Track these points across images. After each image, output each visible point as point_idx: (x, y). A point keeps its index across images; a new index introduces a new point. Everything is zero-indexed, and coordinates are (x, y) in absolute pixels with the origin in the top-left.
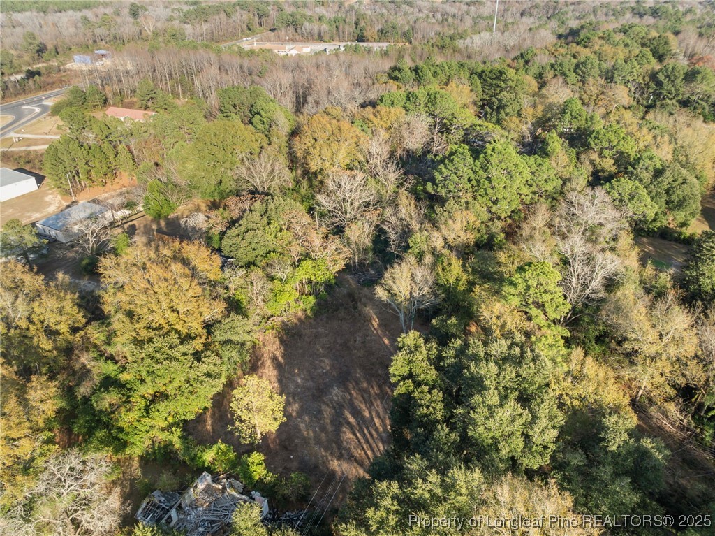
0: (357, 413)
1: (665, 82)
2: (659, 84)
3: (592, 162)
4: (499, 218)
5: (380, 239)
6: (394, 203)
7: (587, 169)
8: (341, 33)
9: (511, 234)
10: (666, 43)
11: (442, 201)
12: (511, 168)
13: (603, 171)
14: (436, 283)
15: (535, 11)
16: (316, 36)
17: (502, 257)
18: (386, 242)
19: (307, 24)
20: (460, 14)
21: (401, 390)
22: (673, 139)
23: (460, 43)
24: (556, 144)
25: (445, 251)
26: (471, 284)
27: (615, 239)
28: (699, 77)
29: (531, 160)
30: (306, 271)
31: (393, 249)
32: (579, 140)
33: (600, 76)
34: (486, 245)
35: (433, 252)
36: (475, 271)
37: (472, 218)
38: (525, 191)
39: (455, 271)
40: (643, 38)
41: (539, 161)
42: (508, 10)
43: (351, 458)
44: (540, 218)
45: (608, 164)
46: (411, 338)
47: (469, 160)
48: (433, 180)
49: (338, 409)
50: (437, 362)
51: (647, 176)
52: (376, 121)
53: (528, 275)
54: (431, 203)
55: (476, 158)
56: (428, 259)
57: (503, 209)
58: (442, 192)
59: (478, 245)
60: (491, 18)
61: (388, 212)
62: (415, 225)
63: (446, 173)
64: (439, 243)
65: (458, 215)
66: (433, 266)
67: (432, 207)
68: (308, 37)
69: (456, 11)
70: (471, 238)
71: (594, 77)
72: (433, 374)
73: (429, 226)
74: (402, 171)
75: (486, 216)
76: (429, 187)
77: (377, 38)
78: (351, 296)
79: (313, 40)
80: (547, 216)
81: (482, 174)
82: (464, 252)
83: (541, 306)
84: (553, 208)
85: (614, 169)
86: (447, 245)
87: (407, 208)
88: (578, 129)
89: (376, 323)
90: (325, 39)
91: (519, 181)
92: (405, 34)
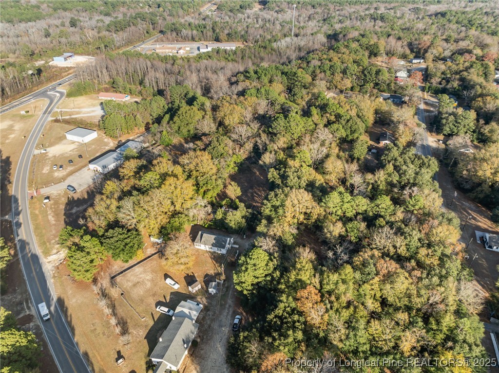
0: (257, 194)
1: (368, 75)
2: (365, 75)
3: (327, 117)
4: (294, 139)
5: (256, 148)
6: (259, 136)
7: (325, 120)
8: (205, 36)
9: (298, 144)
10: (377, 47)
11: (275, 135)
12: (298, 123)
13: (331, 120)
14: (276, 159)
15: (316, 16)
16: (190, 38)
17: (295, 151)
18: (258, 149)
19: (184, 30)
20: (272, 19)
21: (271, 180)
22: (358, 106)
23: (274, 45)
24: (314, 111)
25: (278, 150)
26: (286, 159)
27: (331, 144)
28: (380, 73)
29: (304, 119)
30: (234, 159)
31: (261, 151)
32: (323, 108)
33: (341, 72)
34: (290, 148)
35: (274, 150)
36: (287, 155)
37: (285, 140)
38: (303, 130)
39: (282, 155)
40: (367, 44)
41: (307, 118)
42: (301, 16)
43: (258, 202)
44: (307, 139)
45: (333, 118)
46: (272, 170)
47: (284, 120)
48: (271, 127)
49: (252, 194)
50: (279, 174)
51: (344, 123)
52: (246, 103)
53: (301, 154)
54: (272, 135)
55: (286, 119)
56: (273, 153)
57: (296, 136)
58: (275, 131)
59: (288, 148)
60: (291, 21)
61: (258, 139)
62: (268, 142)
63: (276, 124)
64: (276, 148)
65: (281, 139)
66: (275, 154)
67: (272, 136)
68: (185, 39)
69: (270, 17)
70: (285, 146)
71: (338, 73)
72: (278, 176)
73: (272, 143)
74: (260, 124)
75: (290, 139)
76: (270, 130)
77: (226, 39)
78: (248, 167)
79: (189, 40)
80: (309, 138)
81: (288, 125)
82: (284, 150)
83: (304, 162)
84: (311, 135)
85: (334, 120)
86: (278, 148)
87: (264, 137)
88: (324, 104)
89: (258, 173)
90: (196, 40)
91: (300, 127)
92: (242, 36)
